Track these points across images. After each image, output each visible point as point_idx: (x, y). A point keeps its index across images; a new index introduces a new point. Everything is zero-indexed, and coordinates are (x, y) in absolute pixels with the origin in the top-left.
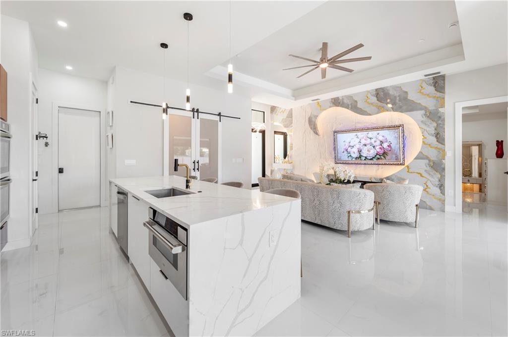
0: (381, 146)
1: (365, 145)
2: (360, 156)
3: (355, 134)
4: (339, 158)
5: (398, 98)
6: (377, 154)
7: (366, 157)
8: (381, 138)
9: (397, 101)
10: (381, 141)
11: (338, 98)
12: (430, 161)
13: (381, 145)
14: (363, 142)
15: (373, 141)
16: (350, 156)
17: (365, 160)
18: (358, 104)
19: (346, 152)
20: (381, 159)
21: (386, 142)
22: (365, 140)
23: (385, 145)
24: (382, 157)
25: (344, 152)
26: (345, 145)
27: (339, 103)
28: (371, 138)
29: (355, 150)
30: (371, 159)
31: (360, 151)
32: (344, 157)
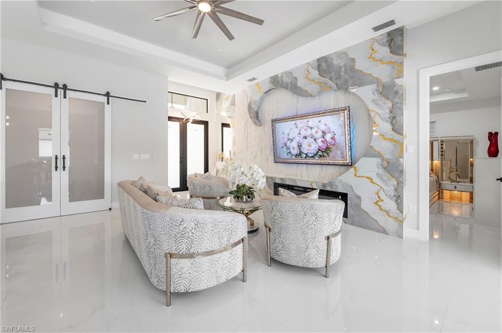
0: (323, 139)
1: (305, 137)
2: (300, 153)
3: (294, 122)
4: (278, 155)
5: (343, 69)
6: (319, 150)
7: (306, 154)
8: (323, 128)
9: (342, 74)
10: (323, 132)
11: (277, 75)
12: (383, 159)
13: (324, 137)
14: (303, 133)
15: (314, 131)
16: (290, 152)
17: (306, 157)
18: (298, 82)
19: (285, 147)
20: (324, 156)
21: (329, 132)
22: (306, 130)
23: (328, 137)
24: (325, 154)
25: (282, 147)
26: (284, 138)
28: (311, 128)
29: (294, 144)
30: (312, 157)
31: (300, 146)
32: (284, 155)
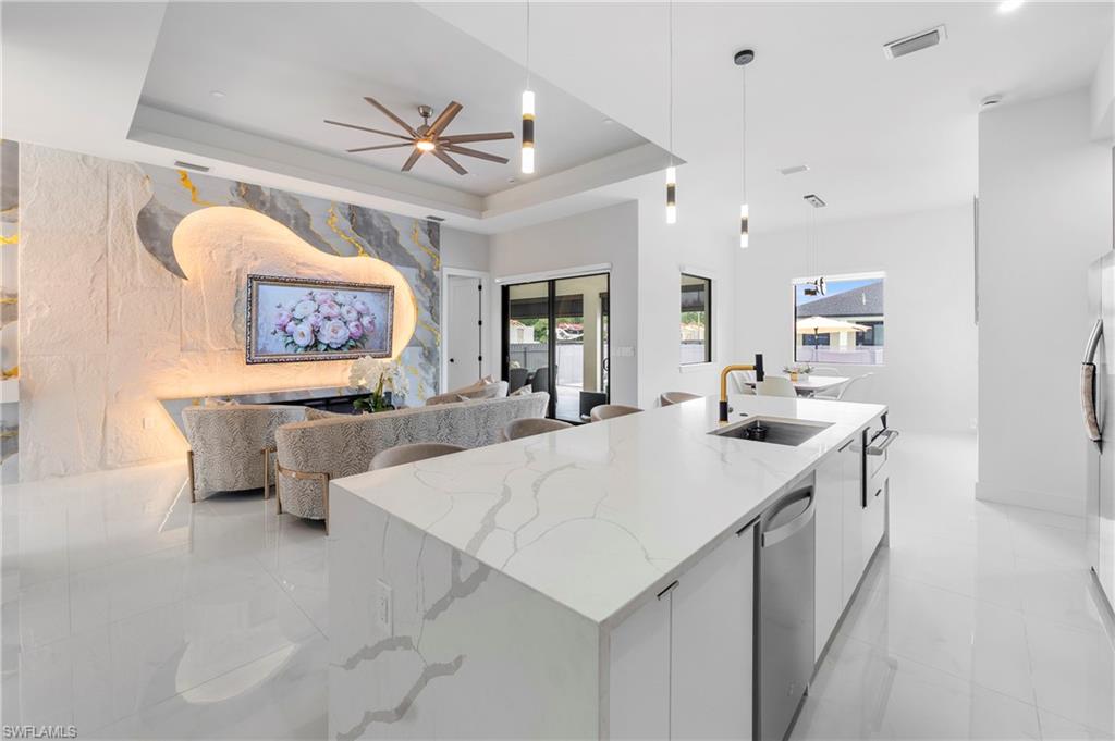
0: (357, 323)
1: (328, 318)
2: (317, 343)
3: (309, 290)
4: (260, 347)
5: (385, 237)
6: (350, 338)
7: (328, 345)
8: (359, 307)
9: (384, 242)
10: (359, 313)
12: (424, 349)
13: (359, 320)
14: (325, 310)
15: (344, 310)
16: (293, 342)
17: (326, 350)
18: (312, 223)
19: (281, 333)
20: (357, 347)
21: (368, 314)
22: (330, 306)
23: (365, 321)
24: (359, 344)
25: (276, 332)
26: (281, 315)
27: (263, 203)
28: (340, 305)
29: (305, 328)
30: (338, 349)
31: (315, 332)
32: (277, 345)
